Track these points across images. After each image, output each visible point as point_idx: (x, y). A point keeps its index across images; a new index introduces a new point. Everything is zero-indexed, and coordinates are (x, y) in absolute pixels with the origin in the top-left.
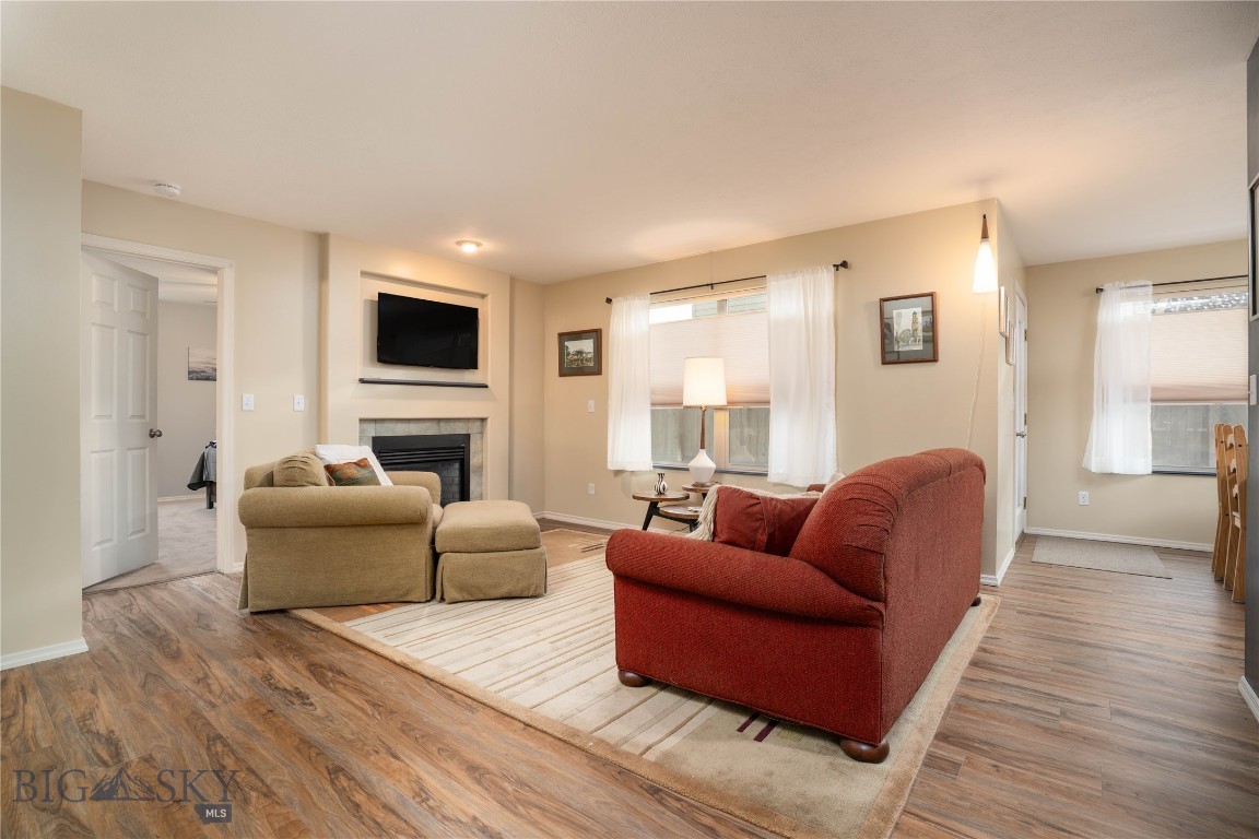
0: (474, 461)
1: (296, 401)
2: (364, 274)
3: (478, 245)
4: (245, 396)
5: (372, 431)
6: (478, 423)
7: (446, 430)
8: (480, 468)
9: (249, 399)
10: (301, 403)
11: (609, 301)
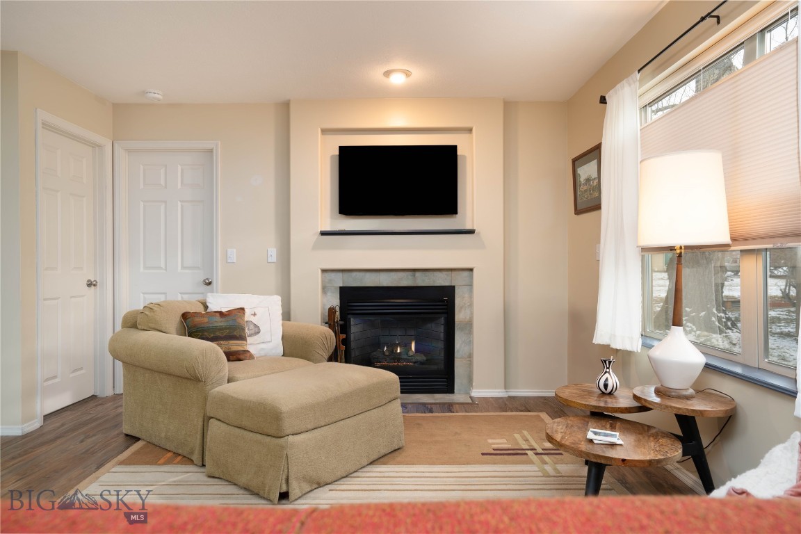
0: (460, 316)
1: (269, 253)
2: (324, 131)
3: (408, 74)
4: (229, 250)
5: (340, 281)
6: (466, 274)
7: (422, 281)
8: (469, 325)
9: (233, 254)
10: (273, 254)
11: (603, 100)
